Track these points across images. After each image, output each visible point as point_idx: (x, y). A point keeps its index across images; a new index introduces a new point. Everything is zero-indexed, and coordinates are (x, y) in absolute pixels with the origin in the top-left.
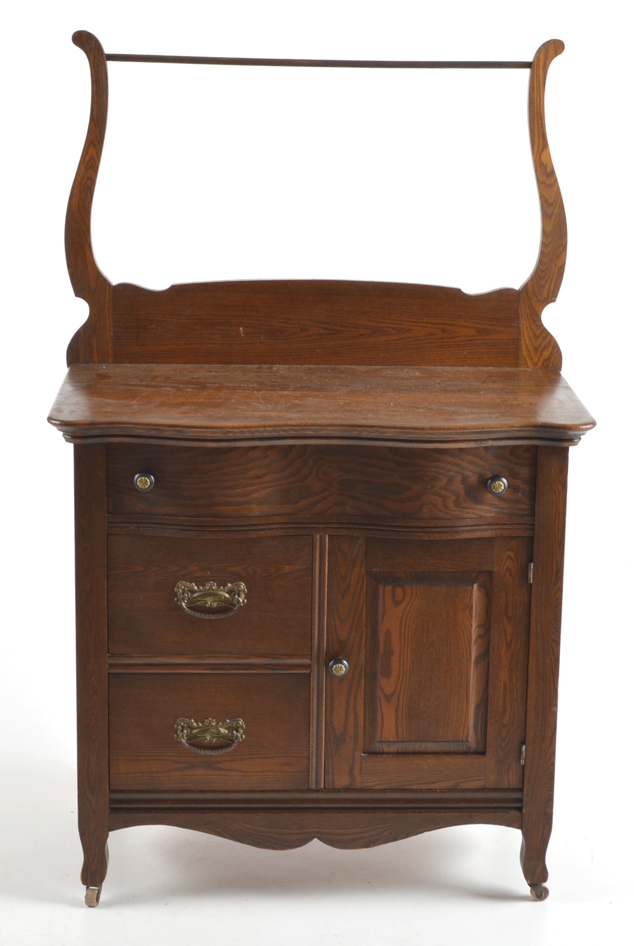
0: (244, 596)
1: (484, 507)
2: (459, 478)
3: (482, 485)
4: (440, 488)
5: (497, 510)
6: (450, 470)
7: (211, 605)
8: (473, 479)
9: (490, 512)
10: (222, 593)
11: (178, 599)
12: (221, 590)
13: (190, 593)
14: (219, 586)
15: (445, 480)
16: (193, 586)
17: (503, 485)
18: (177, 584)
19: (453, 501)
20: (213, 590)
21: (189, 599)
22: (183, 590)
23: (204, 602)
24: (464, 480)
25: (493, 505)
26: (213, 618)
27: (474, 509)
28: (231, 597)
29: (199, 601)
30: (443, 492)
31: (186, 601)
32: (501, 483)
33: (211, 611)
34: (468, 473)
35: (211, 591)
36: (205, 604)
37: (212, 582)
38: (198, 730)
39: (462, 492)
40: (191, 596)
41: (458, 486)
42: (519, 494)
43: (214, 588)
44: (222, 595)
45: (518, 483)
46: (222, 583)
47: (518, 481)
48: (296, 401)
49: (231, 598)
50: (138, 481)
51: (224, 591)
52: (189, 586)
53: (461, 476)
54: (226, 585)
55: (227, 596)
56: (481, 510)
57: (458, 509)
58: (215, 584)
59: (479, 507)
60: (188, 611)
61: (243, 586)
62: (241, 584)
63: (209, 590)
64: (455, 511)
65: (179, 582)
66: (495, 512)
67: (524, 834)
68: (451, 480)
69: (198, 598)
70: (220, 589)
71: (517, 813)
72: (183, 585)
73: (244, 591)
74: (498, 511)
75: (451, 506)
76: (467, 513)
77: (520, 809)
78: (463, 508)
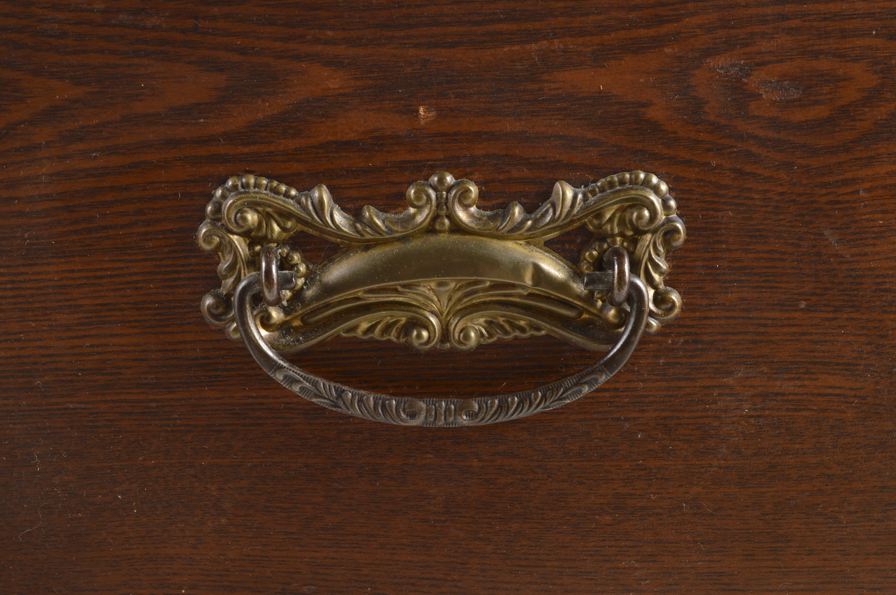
0: (664, 266)
7: (446, 335)
10: (516, 252)
12: (512, 237)
13: (306, 259)
16: (319, 207)
18: (210, 196)
21: (298, 295)
26: (464, 420)
28: (577, 274)
29: (368, 308)
31: (276, 315)
33: (443, 368)
36: (406, 329)
37: (449, 179)
40: (310, 277)
43: (462, 215)
44: (518, 270)
46: (518, 189)
49: (579, 288)
51: (530, 240)
52: (292, 206)
54: (549, 193)
58: (474, 189)
60: (293, 381)
62: (647, 183)
65: (222, 182)
69: (360, 292)
70: (505, 226)
72: (253, 206)
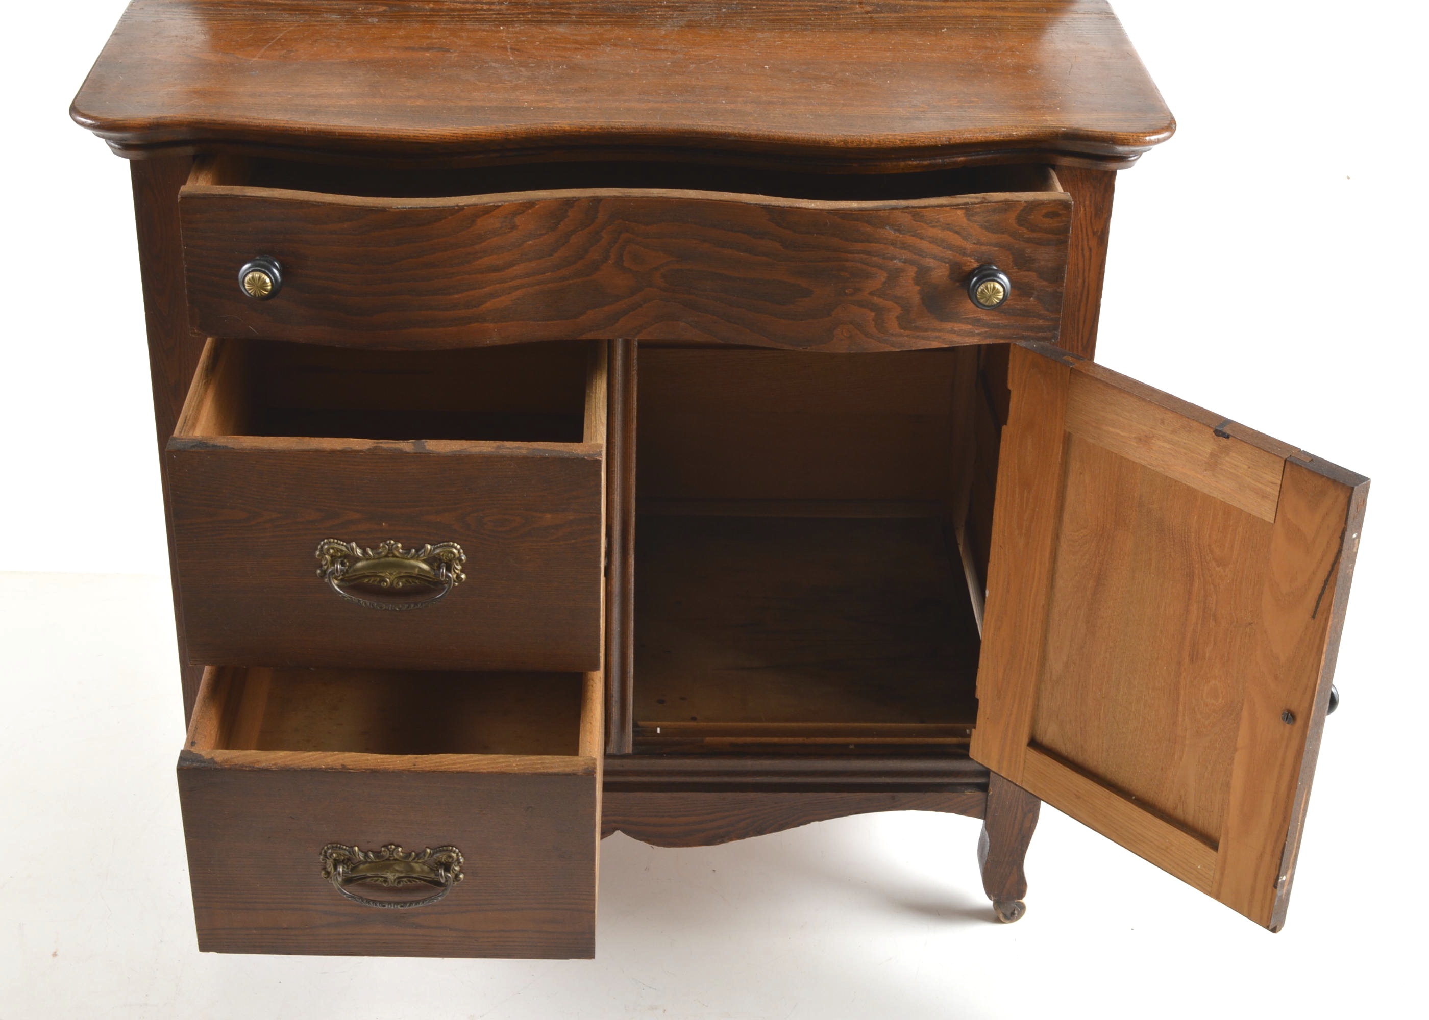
0: (459, 567)
1: (958, 327)
2: (912, 271)
3: (958, 284)
4: (871, 294)
5: (983, 330)
6: (893, 258)
7: (392, 583)
8: (940, 273)
9: (971, 334)
10: (413, 562)
11: (324, 572)
12: (412, 558)
13: (348, 561)
14: (407, 549)
15: (882, 276)
16: (352, 548)
17: (1001, 289)
18: (319, 544)
19: (897, 317)
20: (394, 556)
21: (345, 572)
22: (332, 556)
23: (378, 579)
24: (922, 274)
25: (977, 322)
26: (397, 608)
27: (939, 331)
28: (432, 569)
29: (367, 576)
30: (876, 300)
31: (339, 576)
32: (997, 286)
33: (391, 593)
34: (931, 262)
35: (391, 559)
36: (380, 582)
37: (393, 542)
38: (367, 865)
39: (916, 299)
40: (349, 567)
41: (909, 289)
42: (1032, 299)
43: (397, 552)
44: (414, 567)
45: (1031, 277)
46: (414, 545)
47: (1030, 273)
48: (579, 57)
49: (432, 572)
50: (247, 279)
51: (417, 559)
52: (345, 548)
53: (915, 269)
54: (423, 547)
55: (425, 566)
56: (953, 332)
57: (907, 332)
58: (400, 545)
59: (949, 326)
60: (344, 595)
61: (457, 549)
62: (453, 547)
63: (386, 556)
64: (901, 335)
65: (323, 541)
66: (979, 334)
67: (987, 827)
68: (894, 276)
69: (365, 571)
70: (410, 555)
71: (979, 795)
72: (332, 547)
73: (460, 560)
74: (986, 332)
75: (893, 325)
76: (924, 338)
77: (984, 788)
78: (917, 329)
